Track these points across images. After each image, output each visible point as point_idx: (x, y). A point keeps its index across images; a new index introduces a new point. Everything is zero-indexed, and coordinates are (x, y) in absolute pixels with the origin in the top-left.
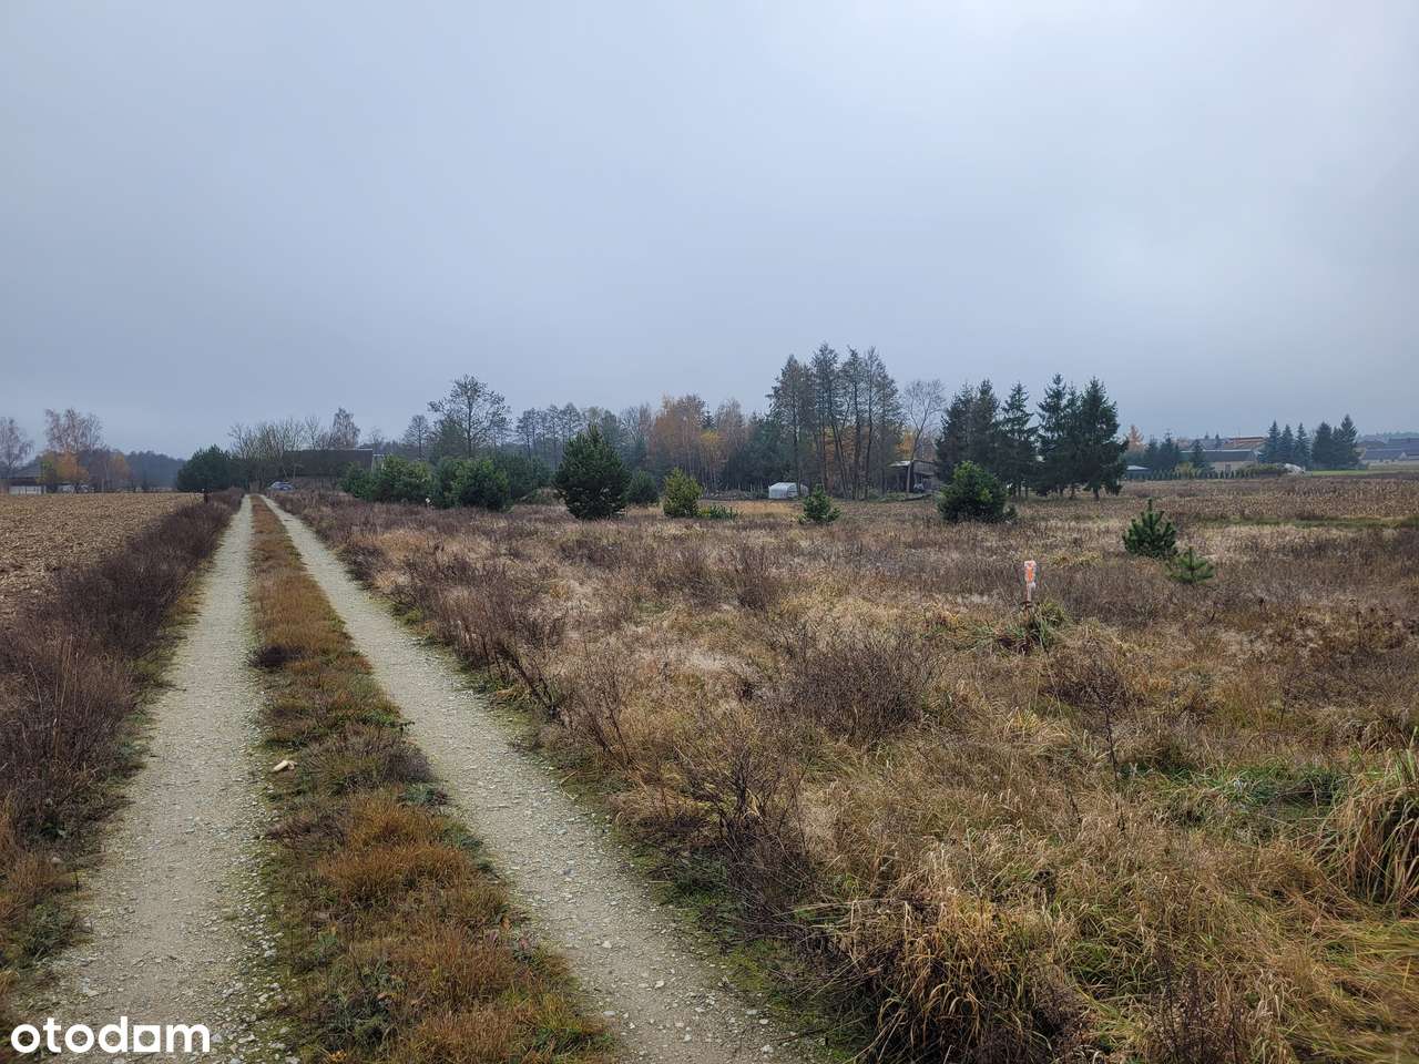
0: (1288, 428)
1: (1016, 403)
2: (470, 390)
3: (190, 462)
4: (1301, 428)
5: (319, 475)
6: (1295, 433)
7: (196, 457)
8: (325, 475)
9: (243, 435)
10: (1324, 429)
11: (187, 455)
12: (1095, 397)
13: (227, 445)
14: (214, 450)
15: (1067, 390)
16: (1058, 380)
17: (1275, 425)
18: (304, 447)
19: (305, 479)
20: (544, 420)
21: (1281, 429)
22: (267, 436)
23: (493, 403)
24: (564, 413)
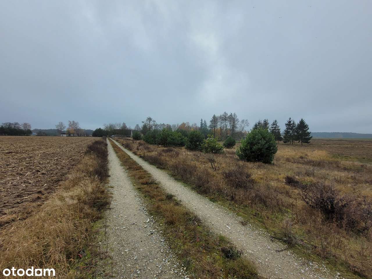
1: (275, 123)
2: (150, 119)
3: (95, 131)
5: (121, 134)
7: (96, 130)
8: (122, 134)
9: (106, 126)
11: (94, 130)
12: (302, 122)
13: (103, 128)
14: (100, 129)
15: (292, 121)
16: (290, 119)
18: (118, 128)
19: (118, 135)
20: (159, 126)
22: (111, 126)
23: (153, 122)
24: (163, 125)
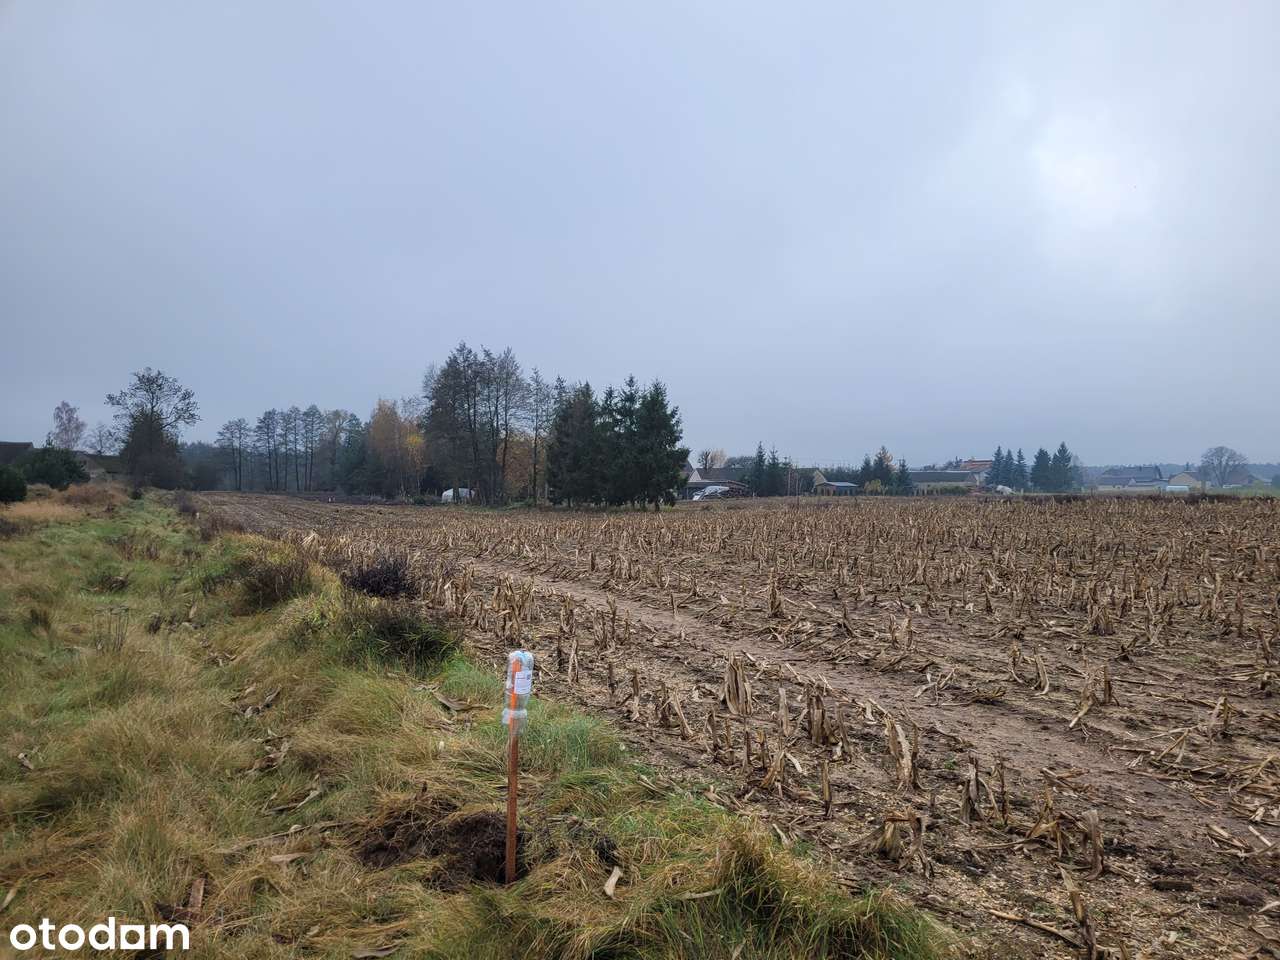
0: (1009, 452)
4: (1020, 452)
6: (1015, 457)
10: (1042, 456)
17: (999, 450)
21: (1004, 453)
